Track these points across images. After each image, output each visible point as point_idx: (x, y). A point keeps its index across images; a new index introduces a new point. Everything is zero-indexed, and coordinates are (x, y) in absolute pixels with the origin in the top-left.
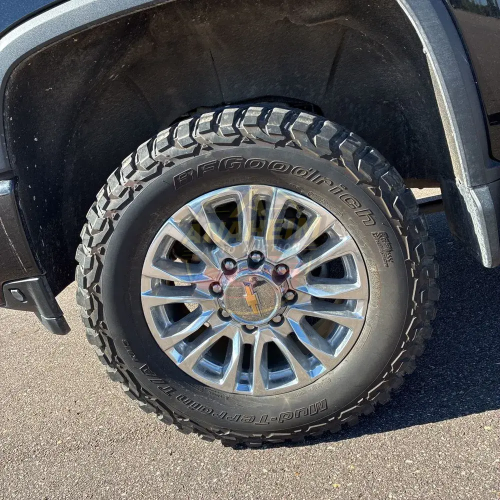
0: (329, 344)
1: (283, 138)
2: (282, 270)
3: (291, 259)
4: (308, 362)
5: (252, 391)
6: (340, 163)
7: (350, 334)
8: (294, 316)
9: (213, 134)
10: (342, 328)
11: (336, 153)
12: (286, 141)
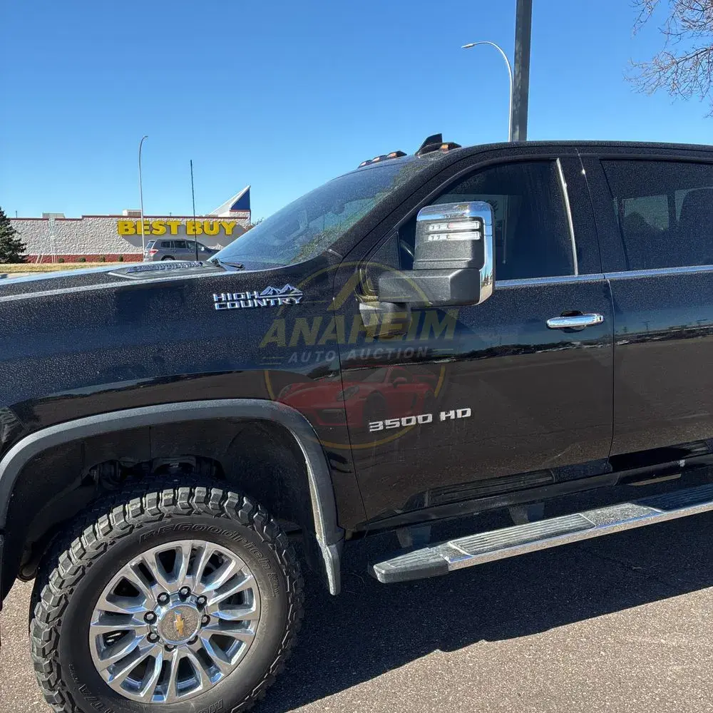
0: (226, 655)
1: (220, 512)
2: (202, 600)
3: (210, 592)
4: (210, 671)
5: (165, 699)
6: (254, 529)
7: (244, 646)
8: (205, 636)
9: (174, 507)
10: (238, 642)
11: (252, 522)
12: (222, 514)
